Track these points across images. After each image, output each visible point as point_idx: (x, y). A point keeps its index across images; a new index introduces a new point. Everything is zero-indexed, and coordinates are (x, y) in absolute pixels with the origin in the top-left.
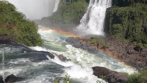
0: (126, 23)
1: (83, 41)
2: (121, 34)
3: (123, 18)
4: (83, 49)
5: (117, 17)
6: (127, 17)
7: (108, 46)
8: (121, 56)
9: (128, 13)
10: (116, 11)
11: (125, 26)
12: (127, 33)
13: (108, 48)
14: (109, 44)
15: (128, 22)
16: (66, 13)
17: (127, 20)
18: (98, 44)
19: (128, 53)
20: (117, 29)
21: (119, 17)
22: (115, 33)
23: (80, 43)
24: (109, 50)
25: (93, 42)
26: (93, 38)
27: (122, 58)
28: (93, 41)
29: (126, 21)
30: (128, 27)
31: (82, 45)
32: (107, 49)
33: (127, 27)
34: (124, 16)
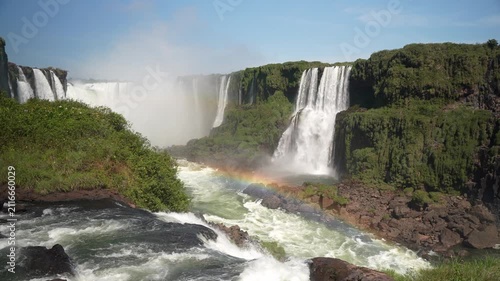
0: (383, 145)
1: (286, 191)
2: (374, 171)
3: (377, 134)
4: (287, 212)
5: (362, 133)
6: (386, 130)
7: (346, 201)
8: (379, 225)
9: (386, 122)
10: (360, 119)
11: (382, 151)
12: (388, 169)
13: (345, 205)
14: (348, 196)
15: (389, 142)
16: (243, 128)
17: (386, 137)
18: (321, 197)
19: (394, 215)
20: (365, 160)
21: (368, 132)
22: (361, 170)
23: (280, 197)
24: (349, 211)
25: (310, 193)
26: (308, 184)
27: (381, 229)
28: (310, 190)
29: (383, 140)
30: (390, 155)
31: (285, 202)
32: (343, 209)
33: (387, 154)
34: (378, 128)
